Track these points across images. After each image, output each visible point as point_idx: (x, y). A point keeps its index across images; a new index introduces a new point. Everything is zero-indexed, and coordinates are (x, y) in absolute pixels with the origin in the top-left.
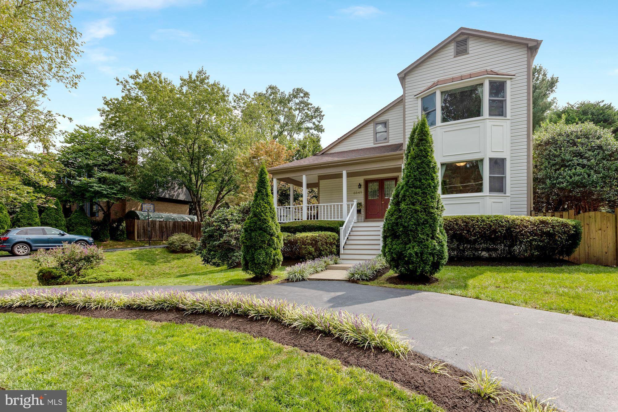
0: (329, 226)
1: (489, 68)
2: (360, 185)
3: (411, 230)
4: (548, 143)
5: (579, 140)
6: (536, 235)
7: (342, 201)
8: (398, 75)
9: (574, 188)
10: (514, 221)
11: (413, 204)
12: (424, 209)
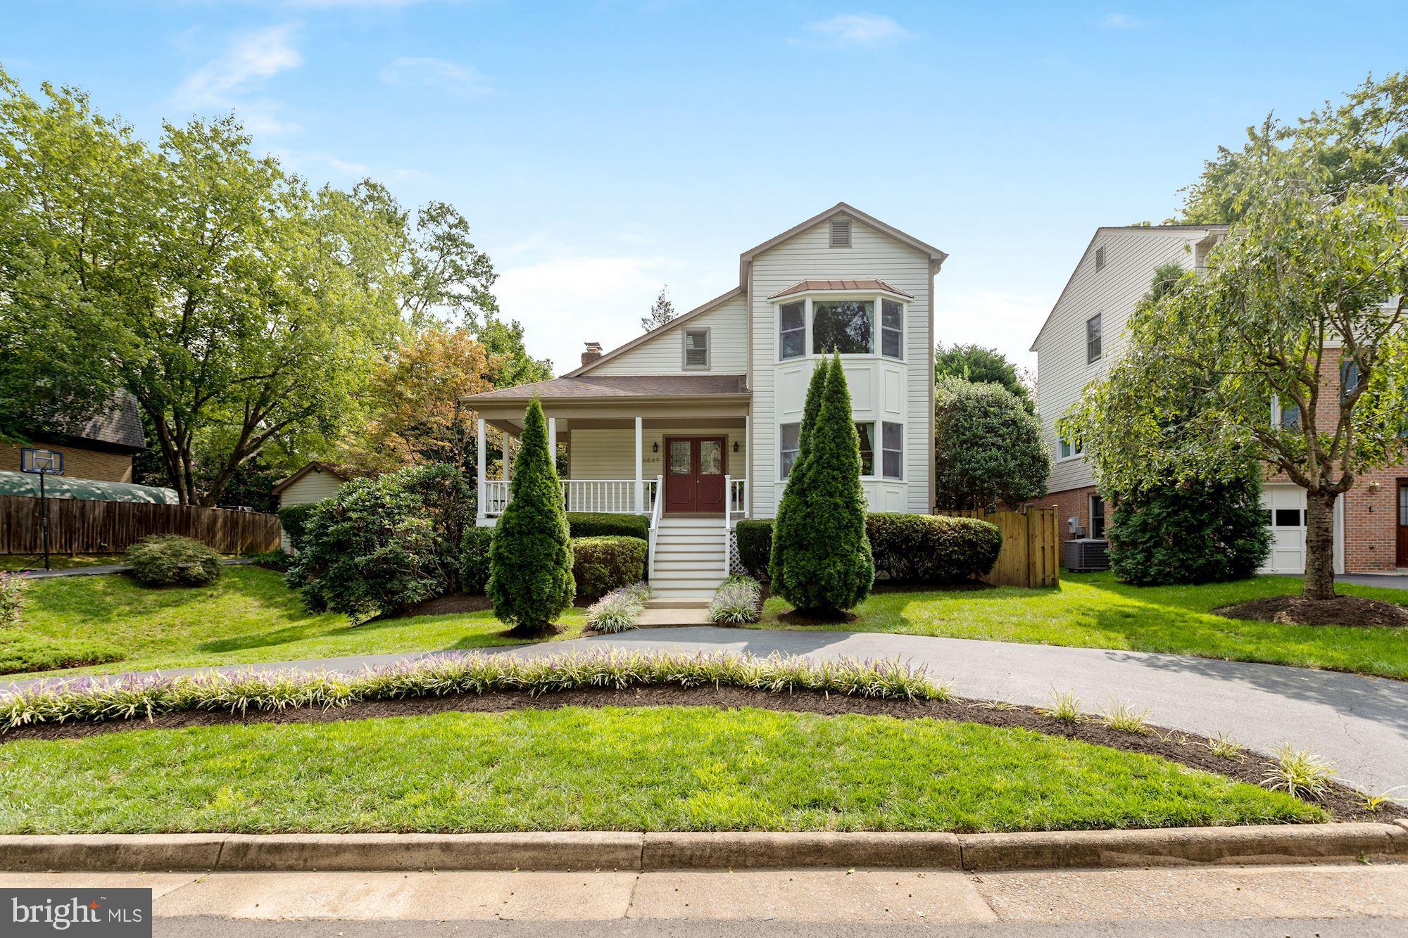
0: (627, 525)
1: (879, 278)
2: (656, 445)
3: (829, 537)
4: (954, 407)
5: (992, 409)
6: (957, 544)
7: (633, 476)
8: (742, 255)
9: (989, 477)
10: (930, 524)
11: (831, 495)
12: (846, 503)
